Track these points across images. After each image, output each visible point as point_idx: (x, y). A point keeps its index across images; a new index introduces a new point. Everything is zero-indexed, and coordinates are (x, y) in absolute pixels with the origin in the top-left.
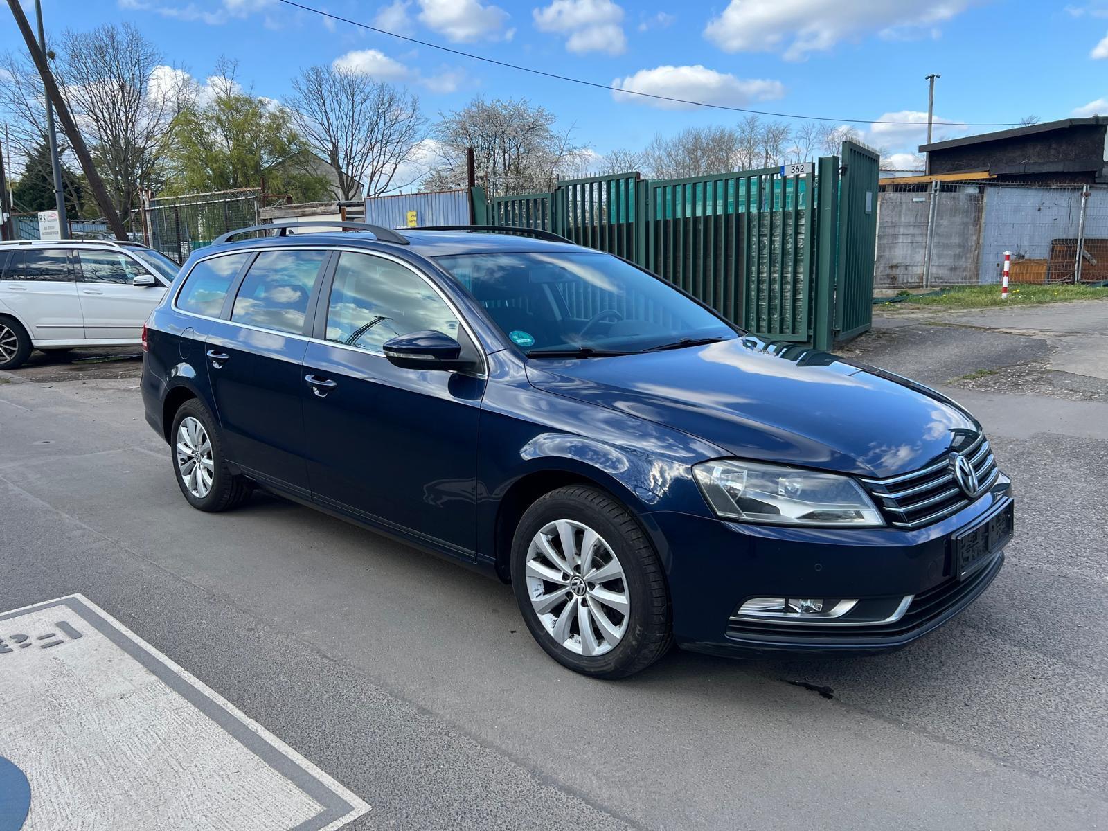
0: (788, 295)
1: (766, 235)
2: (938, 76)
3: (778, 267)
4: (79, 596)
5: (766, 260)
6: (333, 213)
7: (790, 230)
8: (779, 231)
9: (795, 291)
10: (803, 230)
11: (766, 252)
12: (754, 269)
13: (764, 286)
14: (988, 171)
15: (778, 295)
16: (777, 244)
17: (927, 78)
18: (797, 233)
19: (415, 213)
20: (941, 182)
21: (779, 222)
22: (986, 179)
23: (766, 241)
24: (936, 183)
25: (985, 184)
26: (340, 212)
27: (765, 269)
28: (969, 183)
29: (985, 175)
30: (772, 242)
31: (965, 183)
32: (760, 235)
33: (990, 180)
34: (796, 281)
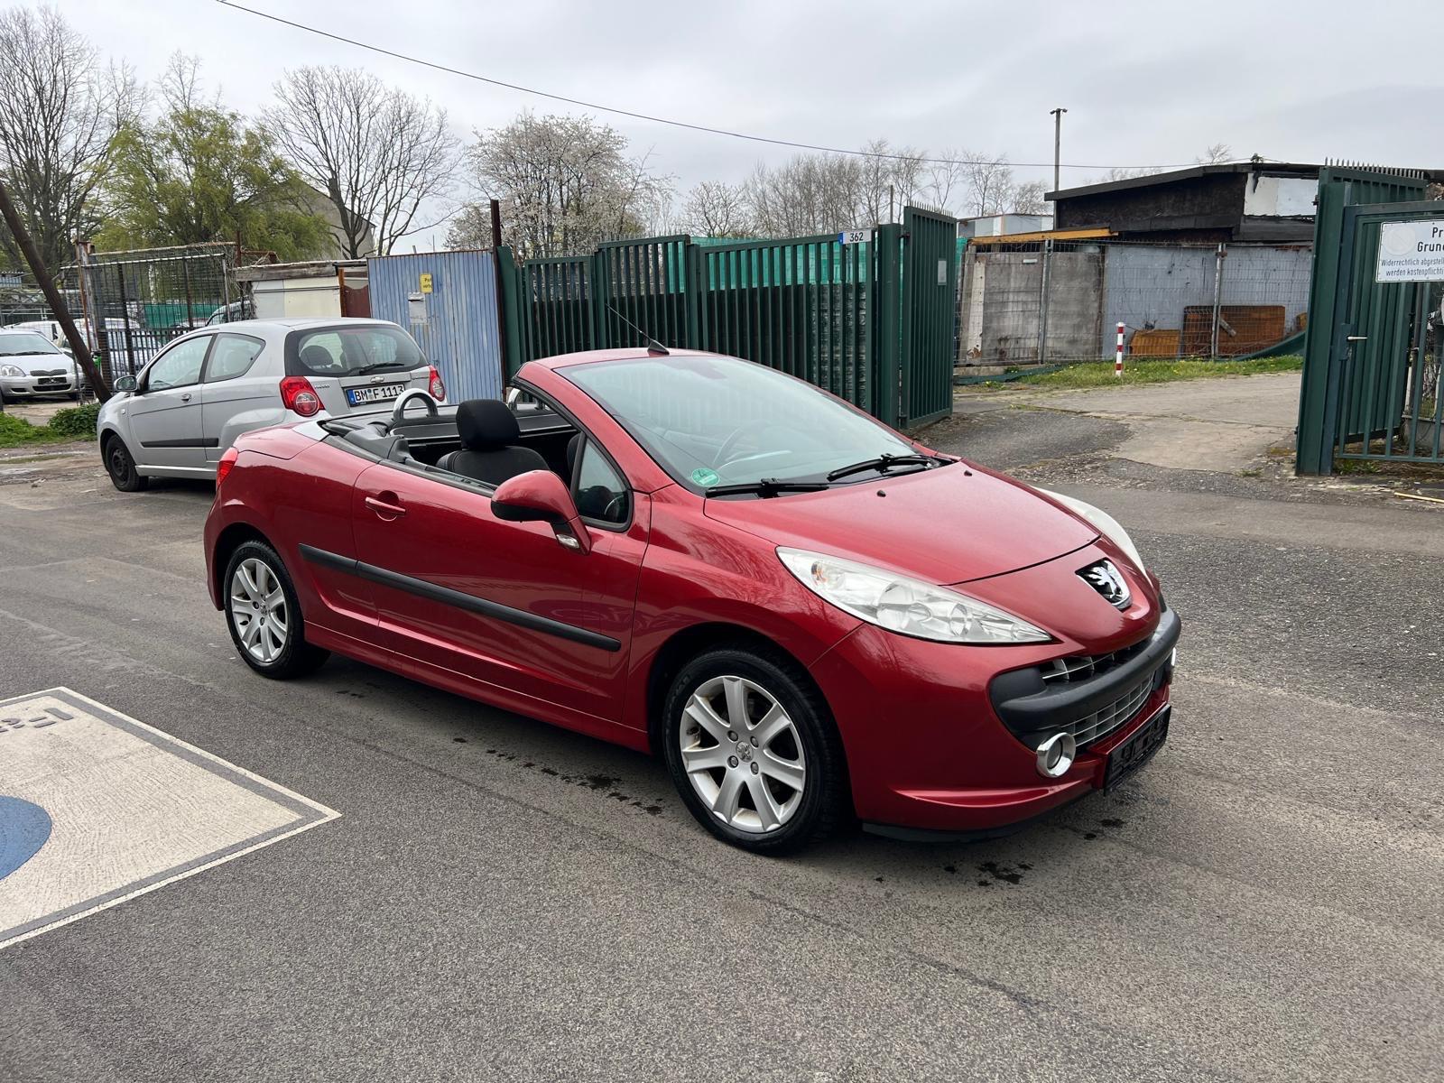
0: (851, 378)
1: (826, 311)
2: (1065, 111)
3: (839, 347)
4: (62, 689)
5: (827, 339)
6: (328, 275)
7: (851, 306)
8: (839, 306)
9: (858, 375)
10: (864, 305)
11: (827, 330)
12: (815, 348)
13: (826, 368)
14: (1109, 228)
15: (841, 377)
16: (839, 321)
17: (1052, 113)
18: (858, 309)
19: (429, 277)
20: (1055, 240)
21: (840, 297)
22: (1106, 238)
23: (827, 317)
24: (1050, 241)
25: (1109, 243)
26: (337, 275)
27: (827, 348)
28: (1087, 242)
29: (1105, 233)
30: (833, 318)
31: (1082, 242)
32: (820, 311)
33: (1111, 238)
34: (858, 362)
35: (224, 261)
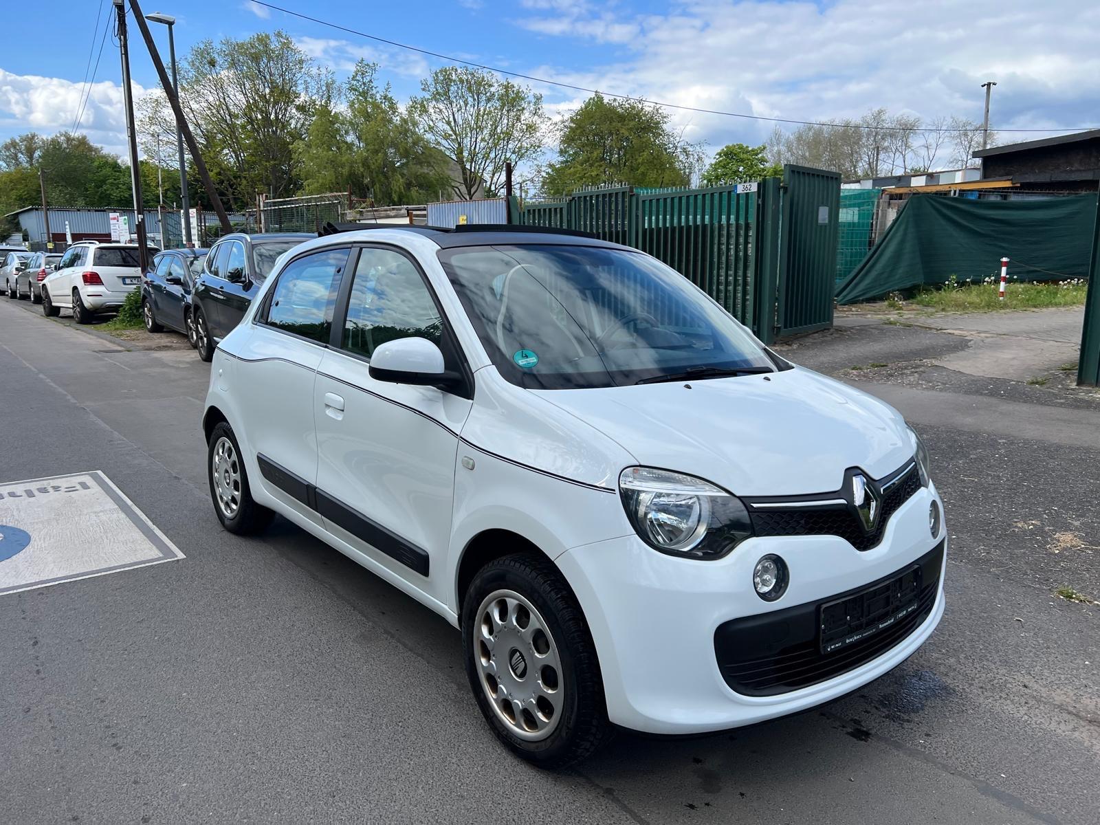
0: (739, 295)
1: (723, 244)
2: (994, 84)
3: (731, 272)
4: (99, 472)
5: (724, 266)
6: (402, 216)
7: (742, 240)
8: (733, 241)
9: (745, 293)
10: (750, 240)
11: (724, 258)
12: (715, 272)
13: (722, 287)
14: (1011, 180)
15: (732, 295)
16: (732, 252)
17: (983, 86)
18: (746, 243)
19: (465, 218)
20: (960, 191)
21: (733, 233)
22: (1008, 188)
23: (724, 247)
24: (955, 191)
25: (1010, 192)
26: (408, 215)
27: (723, 272)
28: (990, 192)
29: (1008, 184)
30: (728, 249)
31: (986, 191)
32: (720, 244)
33: (1012, 188)
34: (745, 283)
35: (339, 206)
